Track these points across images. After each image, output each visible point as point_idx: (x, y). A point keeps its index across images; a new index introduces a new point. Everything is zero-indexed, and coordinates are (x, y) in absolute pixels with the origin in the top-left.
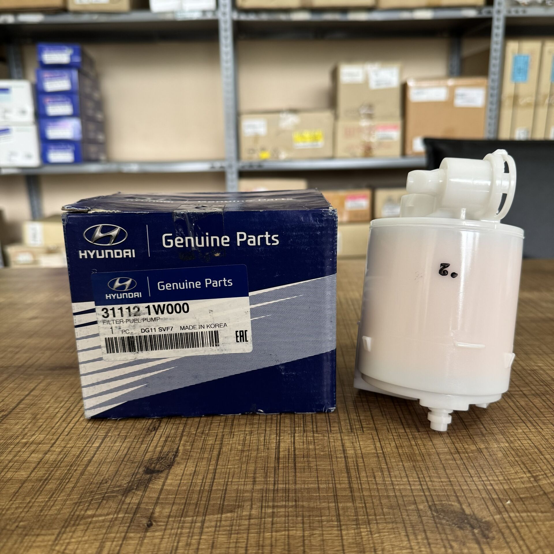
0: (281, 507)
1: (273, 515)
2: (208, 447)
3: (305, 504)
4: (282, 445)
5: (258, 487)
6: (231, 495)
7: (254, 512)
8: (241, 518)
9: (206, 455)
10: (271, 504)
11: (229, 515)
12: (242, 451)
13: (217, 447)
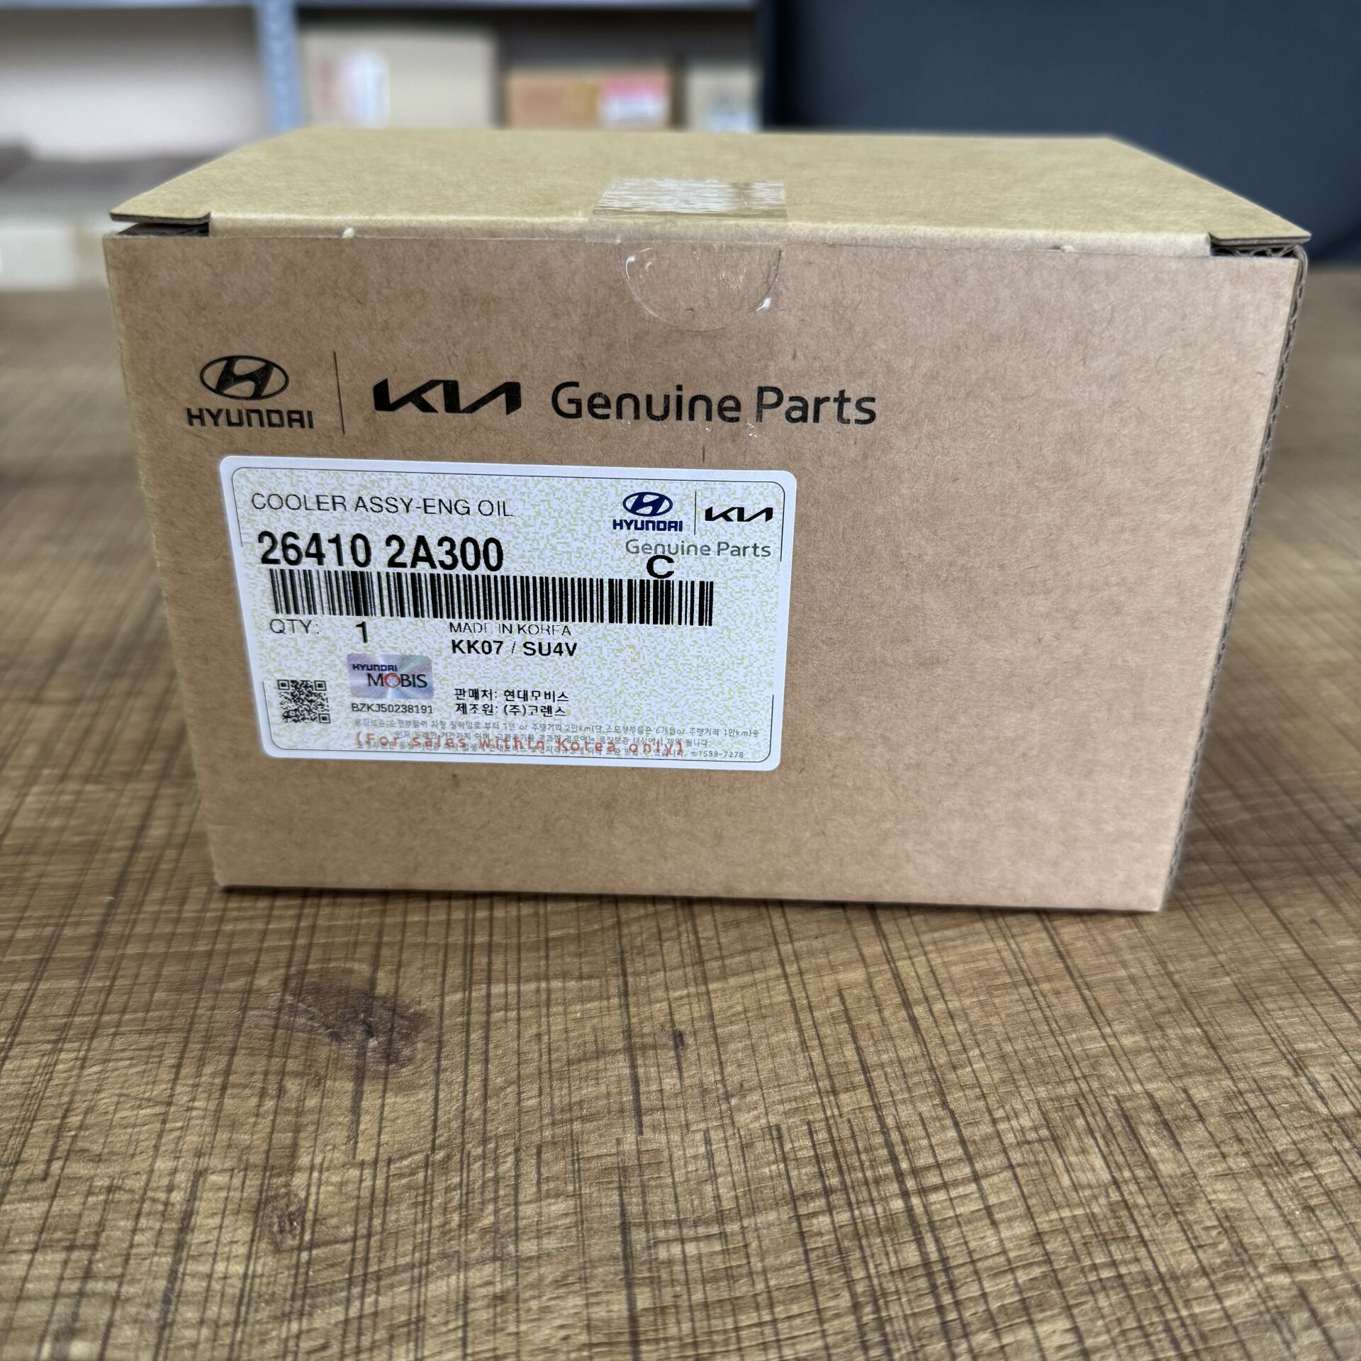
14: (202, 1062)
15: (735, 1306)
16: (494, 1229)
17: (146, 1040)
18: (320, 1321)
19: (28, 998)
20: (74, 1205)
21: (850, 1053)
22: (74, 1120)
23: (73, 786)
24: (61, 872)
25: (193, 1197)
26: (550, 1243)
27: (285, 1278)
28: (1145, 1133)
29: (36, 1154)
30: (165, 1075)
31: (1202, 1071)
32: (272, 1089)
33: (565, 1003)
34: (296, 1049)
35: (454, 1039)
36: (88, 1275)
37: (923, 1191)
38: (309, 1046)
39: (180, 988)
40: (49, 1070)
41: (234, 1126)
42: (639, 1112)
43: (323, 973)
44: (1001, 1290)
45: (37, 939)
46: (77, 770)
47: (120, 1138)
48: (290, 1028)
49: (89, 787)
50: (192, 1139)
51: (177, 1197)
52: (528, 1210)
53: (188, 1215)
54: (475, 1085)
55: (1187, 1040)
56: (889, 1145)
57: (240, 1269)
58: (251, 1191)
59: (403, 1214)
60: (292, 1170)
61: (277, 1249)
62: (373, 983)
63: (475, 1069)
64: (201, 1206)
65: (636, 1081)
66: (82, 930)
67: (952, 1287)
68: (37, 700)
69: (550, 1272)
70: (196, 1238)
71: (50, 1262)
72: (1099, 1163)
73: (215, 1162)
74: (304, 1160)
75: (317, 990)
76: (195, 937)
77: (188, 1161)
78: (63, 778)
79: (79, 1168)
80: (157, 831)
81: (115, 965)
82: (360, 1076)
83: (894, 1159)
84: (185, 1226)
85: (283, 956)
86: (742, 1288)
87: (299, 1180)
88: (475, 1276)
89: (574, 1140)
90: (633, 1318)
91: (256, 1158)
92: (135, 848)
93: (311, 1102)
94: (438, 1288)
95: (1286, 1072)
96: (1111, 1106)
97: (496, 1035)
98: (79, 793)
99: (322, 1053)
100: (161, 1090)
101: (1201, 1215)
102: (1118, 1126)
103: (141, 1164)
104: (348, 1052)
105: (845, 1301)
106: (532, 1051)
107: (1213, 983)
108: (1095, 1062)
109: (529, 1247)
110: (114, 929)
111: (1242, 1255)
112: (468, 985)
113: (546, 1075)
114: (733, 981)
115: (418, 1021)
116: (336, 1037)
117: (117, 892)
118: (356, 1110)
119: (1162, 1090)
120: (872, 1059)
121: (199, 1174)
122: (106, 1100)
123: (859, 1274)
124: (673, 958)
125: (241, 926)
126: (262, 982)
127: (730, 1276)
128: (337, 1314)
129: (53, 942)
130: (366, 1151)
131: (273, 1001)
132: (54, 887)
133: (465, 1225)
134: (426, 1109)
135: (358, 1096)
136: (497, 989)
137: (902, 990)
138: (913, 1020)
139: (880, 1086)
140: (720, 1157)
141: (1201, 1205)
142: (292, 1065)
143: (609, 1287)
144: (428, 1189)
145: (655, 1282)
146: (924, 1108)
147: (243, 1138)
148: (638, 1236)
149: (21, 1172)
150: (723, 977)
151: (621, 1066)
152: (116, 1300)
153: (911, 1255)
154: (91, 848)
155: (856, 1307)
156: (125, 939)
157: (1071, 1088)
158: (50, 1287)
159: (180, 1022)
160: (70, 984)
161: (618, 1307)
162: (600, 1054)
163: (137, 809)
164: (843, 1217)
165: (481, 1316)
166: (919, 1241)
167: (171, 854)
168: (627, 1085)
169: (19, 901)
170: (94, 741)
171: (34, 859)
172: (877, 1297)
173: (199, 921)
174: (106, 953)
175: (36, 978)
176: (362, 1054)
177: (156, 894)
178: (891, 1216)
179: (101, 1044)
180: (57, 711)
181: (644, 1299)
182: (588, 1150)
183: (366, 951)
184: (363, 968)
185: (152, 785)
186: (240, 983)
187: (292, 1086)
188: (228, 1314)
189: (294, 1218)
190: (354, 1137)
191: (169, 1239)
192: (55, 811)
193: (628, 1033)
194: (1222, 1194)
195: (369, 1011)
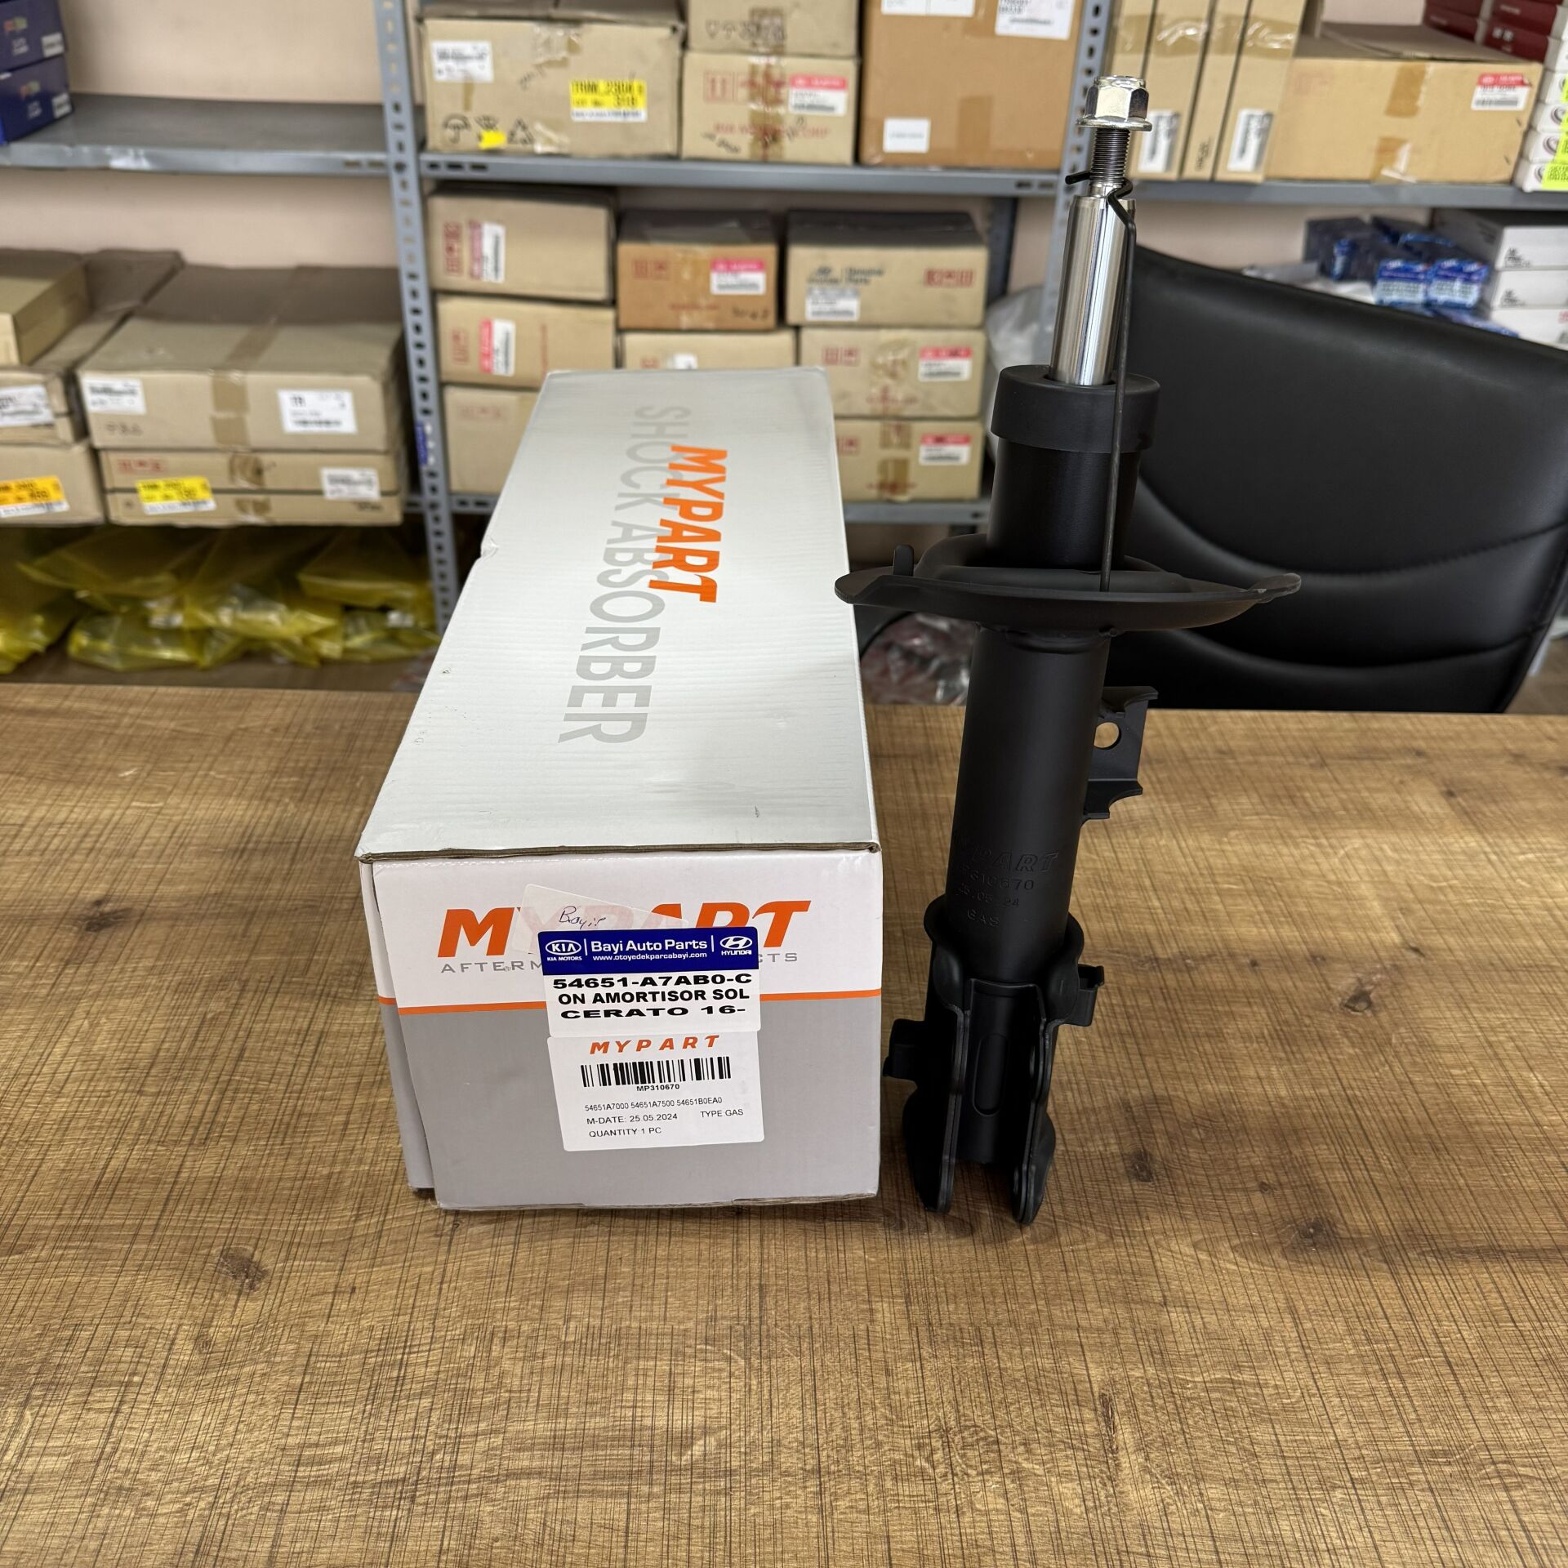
0: (73, 1248)
1: (61, 1257)
2: (26, 1163)
3: (99, 1245)
4: (112, 1163)
5: (60, 1222)
6: (28, 1231)
7: (43, 1254)
8: (27, 1261)
9: (19, 1177)
10: (64, 1244)
11: (17, 1257)
12: (63, 1170)
13: (37, 1163)
14: (187, 1283)
15: (334, 1384)
16: (269, 1352)
17: (169, 1273)
18: (209, 1377)
19: (128, 1252)
20: (139, 1333)
21: (411, 1301)
22: (141, 1302)
23: (153, 1147)
24: (145, 1192)
25: (176, 1334)
26: (285, 1358)
27: (201, 1362)
28: (496, 1341)
29: (128, 1313)
30: (174, 1288)
31: (532, 1320)
32: (209, 1296)
33: (319, 1271)
34: (220, 1281)
35: (275, 1282)
36: (141, 1357)
37: (410, 1353)
38: (225, 1280)
39: (183, 1252)
40: (133, 1282)
41: (194, 1309)
42: (329, 1317)
43: (236, 1250)
44: (417, 1387)
45: (134, 1225)
46: (155, 1138)
47: (156, 1310)
48: (220, 1272)
49: (159, 1148)
50: (179, 1312)
51: (172, 1332)
52: (281, 1347)
53: (174, 1339)
54: (278, 1301)
55: (534, 1306)
56: (407, 1336)
57: (187, 1358)
58: (195, 1333)
59: (242, 1345)
60: (210, 1327)
61: (200, 1353)
62: (253, 1255)
63: (279, 1295)
64: (179, 1336)
65: (332, 1305)
66: (150, 1222)
67: (402, 1385)
68: (140, 1093)
69: (281, 1368)
70: (176, 1347)
71: (129, 1351)
72: (473, 1349)
73: (186, 1322)
74: (215, 1323)
75: (232, 1257)
76: (192, 1229)
77: (177, 1321)
78: (149, 1141)
79: (141, 1320)
80: (184, 1175)
81: (162, 1238)
82: (239, 1295)
83: (406, 1341)
84: (173, 1343)
85: (223, 1240)
86: (338, 1378)
87: (212, 1330)
88: (259, 1367)
89: (304, 1324)
90: (302, 1384)
91: (199, 1321)
92: (175, 1183)
93: (221, 1302)
94: (246, 1370)
95: (561, 1323)
96: (490, 1328)
97: (291, 1282)
98: (155, 1150)
99: (229, 1283)
100: (171, 1293)
101: (496, 1371)
102: (488, 1337)
103: (161, 1320)
104: (238, 1283)
105: (368, 1386)
106: (300, 1288)
107: (561, 1283)
108: (495, 1311)
109: (278, 1359)
110: (163, 1223)
111: (500, 1385)
112: (286, 1260)
113: (303, 1299)
114: (383, 1268)
115: (265, 1273)
116: (235, 1277)
117: (166, 1205)
118: (235, 1306)
119: (512, 1325)
120: (418, 1304)
121: (180, 1325)
122: (153, 1295)
123: (376, 1378)
124: (365, 1256)
125: (210, 1225)
126: (214, 1251)
127: (336, 1374)
128: (214, 1375)
129: (140, 1226)
130: (235, 1322)
131: (216, 1260)
132: (142, 1200)
133: (260, 1350)
134: (259, 1308)
135: (238, 1301)
136: (296, 1263)
137: (443, 1277)
138: (441, 1289)
139: (415, 1314)
140: (349, 1335)
141: (497, 1368)
142: (218, 1287)
143: (298, 1374)
144: (252, 1337)
145: (312, 1374)
146: (426, 1324)
147: (196, 1313)
148: (313, 1359)
149: (123, 1320)
150: (380, 1266)
151: (330, 1297)
152: (149, 1365)
153: (395, 1374)
154: (158, 1181)
155: (370, 1388)
156: (166, 1228)
157: (481, 1321)
158: (129, 1359)
159: (182, 1266)
160: (144, 1246)
161: (299, 1380)
162: (324, 1293)
163: (178, 1162)
164: (380, 1359)
165: (257, 1379)
166: (400, 1369)
167: (188, 1187)
168: (329, 1306)
169: (128, 1206)
170: (164, 1119)
171: (135, 1185)
172: (378, 1386)
173: (195, 1222)
174: (158, 1233)
175: (132, 1243)
176: (242, 1286)
177: (180, 1207)
178: (395, 1361)
179: (153, 1273)
180: (149, 1099)
181: (307, 1379)
182: (307, 1328)
183: (253, 1241)
184: (250, 1249)
185: (185, 1149)
186: (205, 1251)
187: (216, 1295)
188: (181, 1372)
189: (207, 1344)
190: (233, 1316)
191: (167, 1347)
192: (144, 1160)
193: (336, 1286)
194: (507, 1365)
195: (248, 1267)
